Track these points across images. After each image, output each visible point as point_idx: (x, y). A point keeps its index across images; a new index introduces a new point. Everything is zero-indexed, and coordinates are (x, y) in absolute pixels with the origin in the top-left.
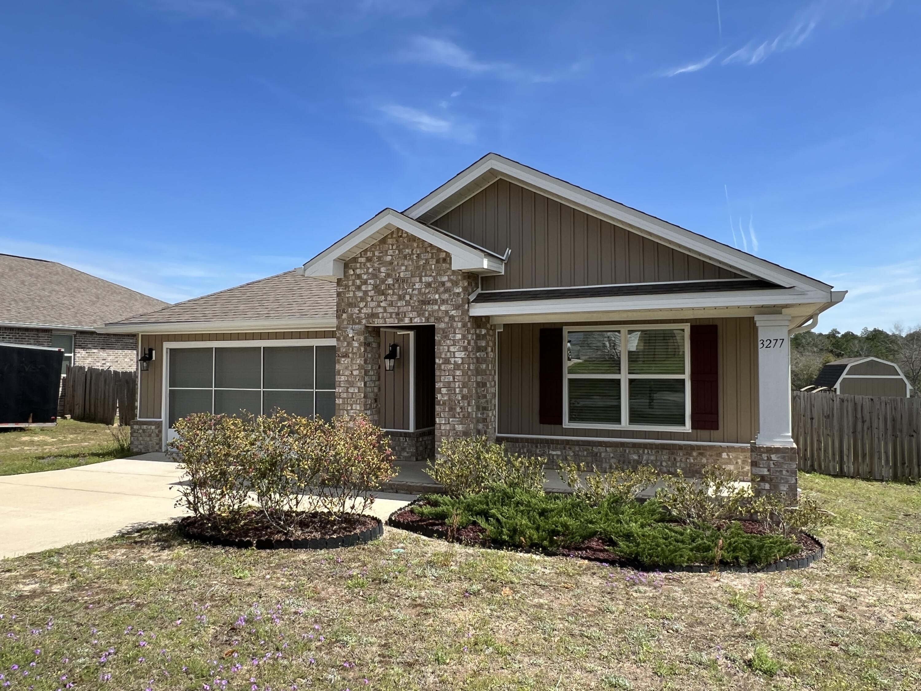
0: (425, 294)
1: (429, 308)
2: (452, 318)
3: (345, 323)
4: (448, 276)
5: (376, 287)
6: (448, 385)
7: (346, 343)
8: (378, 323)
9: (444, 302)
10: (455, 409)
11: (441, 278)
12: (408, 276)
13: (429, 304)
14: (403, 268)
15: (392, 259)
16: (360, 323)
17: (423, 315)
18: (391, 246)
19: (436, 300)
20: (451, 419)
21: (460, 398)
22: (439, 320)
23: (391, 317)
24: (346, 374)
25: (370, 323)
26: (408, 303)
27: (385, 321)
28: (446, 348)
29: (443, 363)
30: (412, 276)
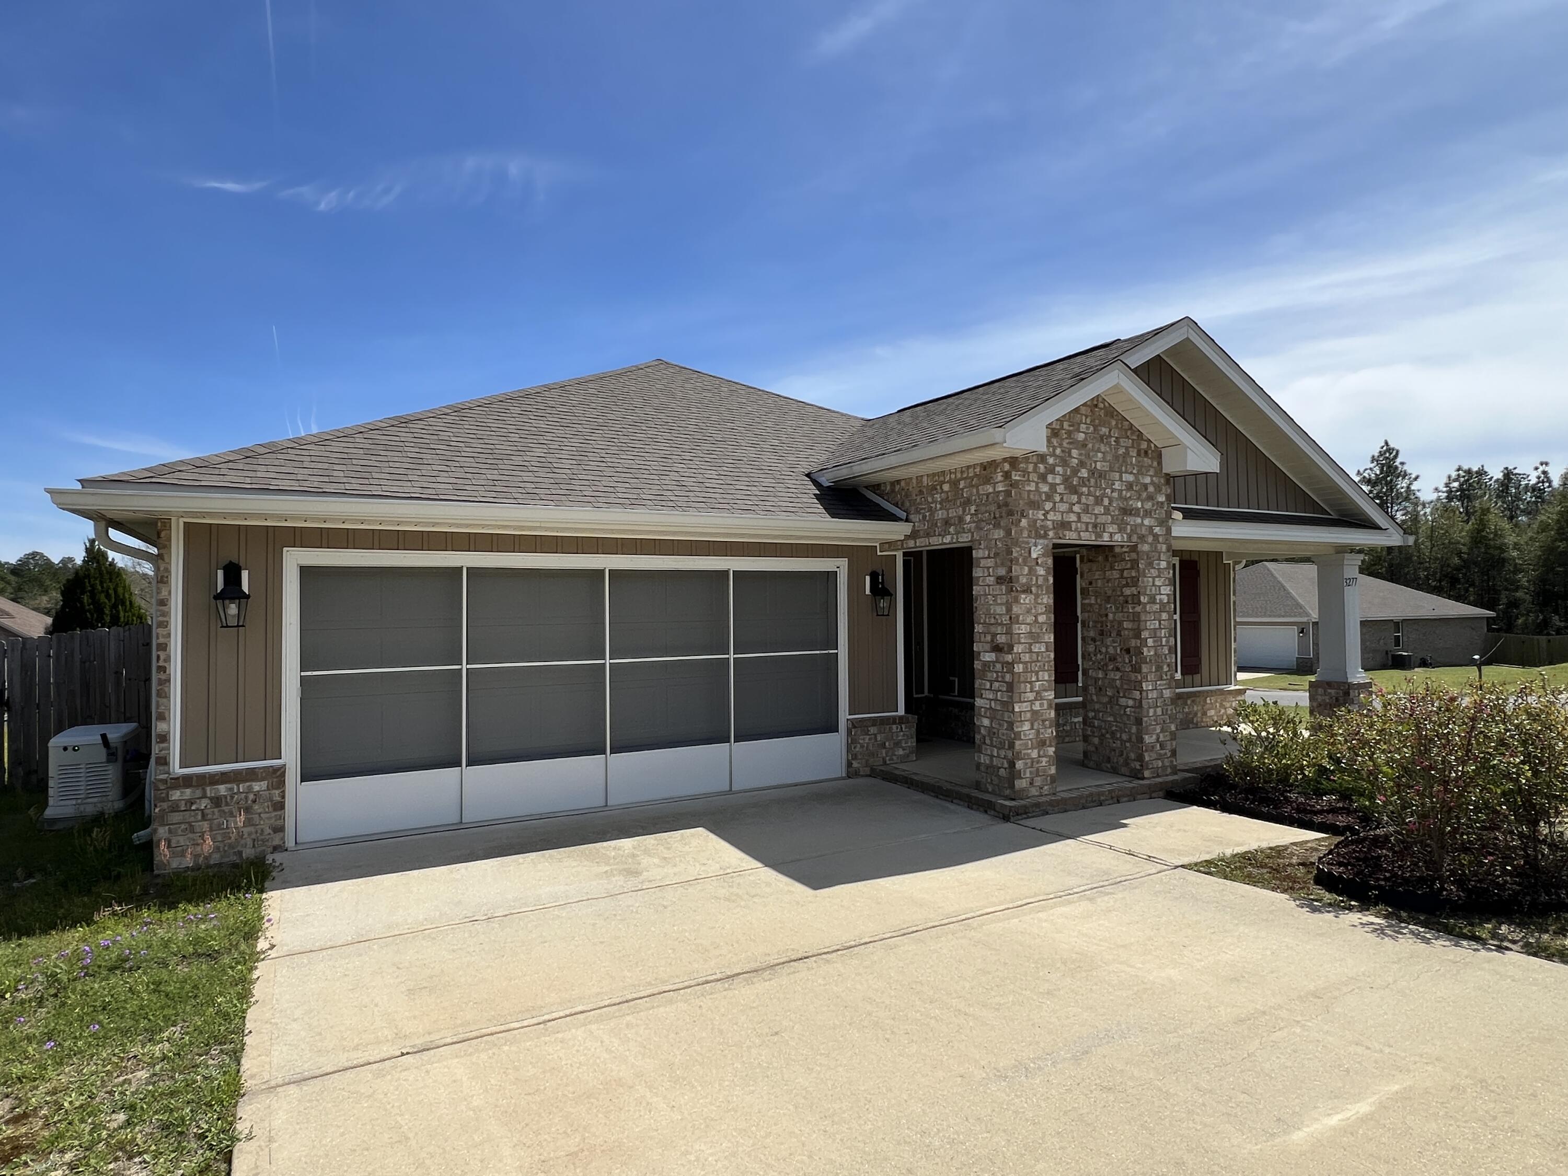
0: (1126, 499)
1: (1131, 520)
2: (1156, 536)
3: (1025, 534)
4: (1151, 476)
5: (1066, 480)
6: (1154, 635)
7: (1026, 568)
8: (1070, 537)
9: (1148, 513)
10: (1162, 668)
11: (1143, 478)
12: (1105, 469)
13: (1130, 514)
14: (1100, 455)
15: (1086, 439)
16: (1045, 536)
17: (1125, 529)
18: (1084, 418)
19: (1138, 509)
20: (1158, 683)
21: (1167, 652)
22: (1142, 538)
23: (1087, 530)
24: (1028, 621)
25: (1060, 538)
26: (1107, 511)
27: (1079, 535)
28: (1150, 579)
29: (1149, 603)
30: (1112, 470)
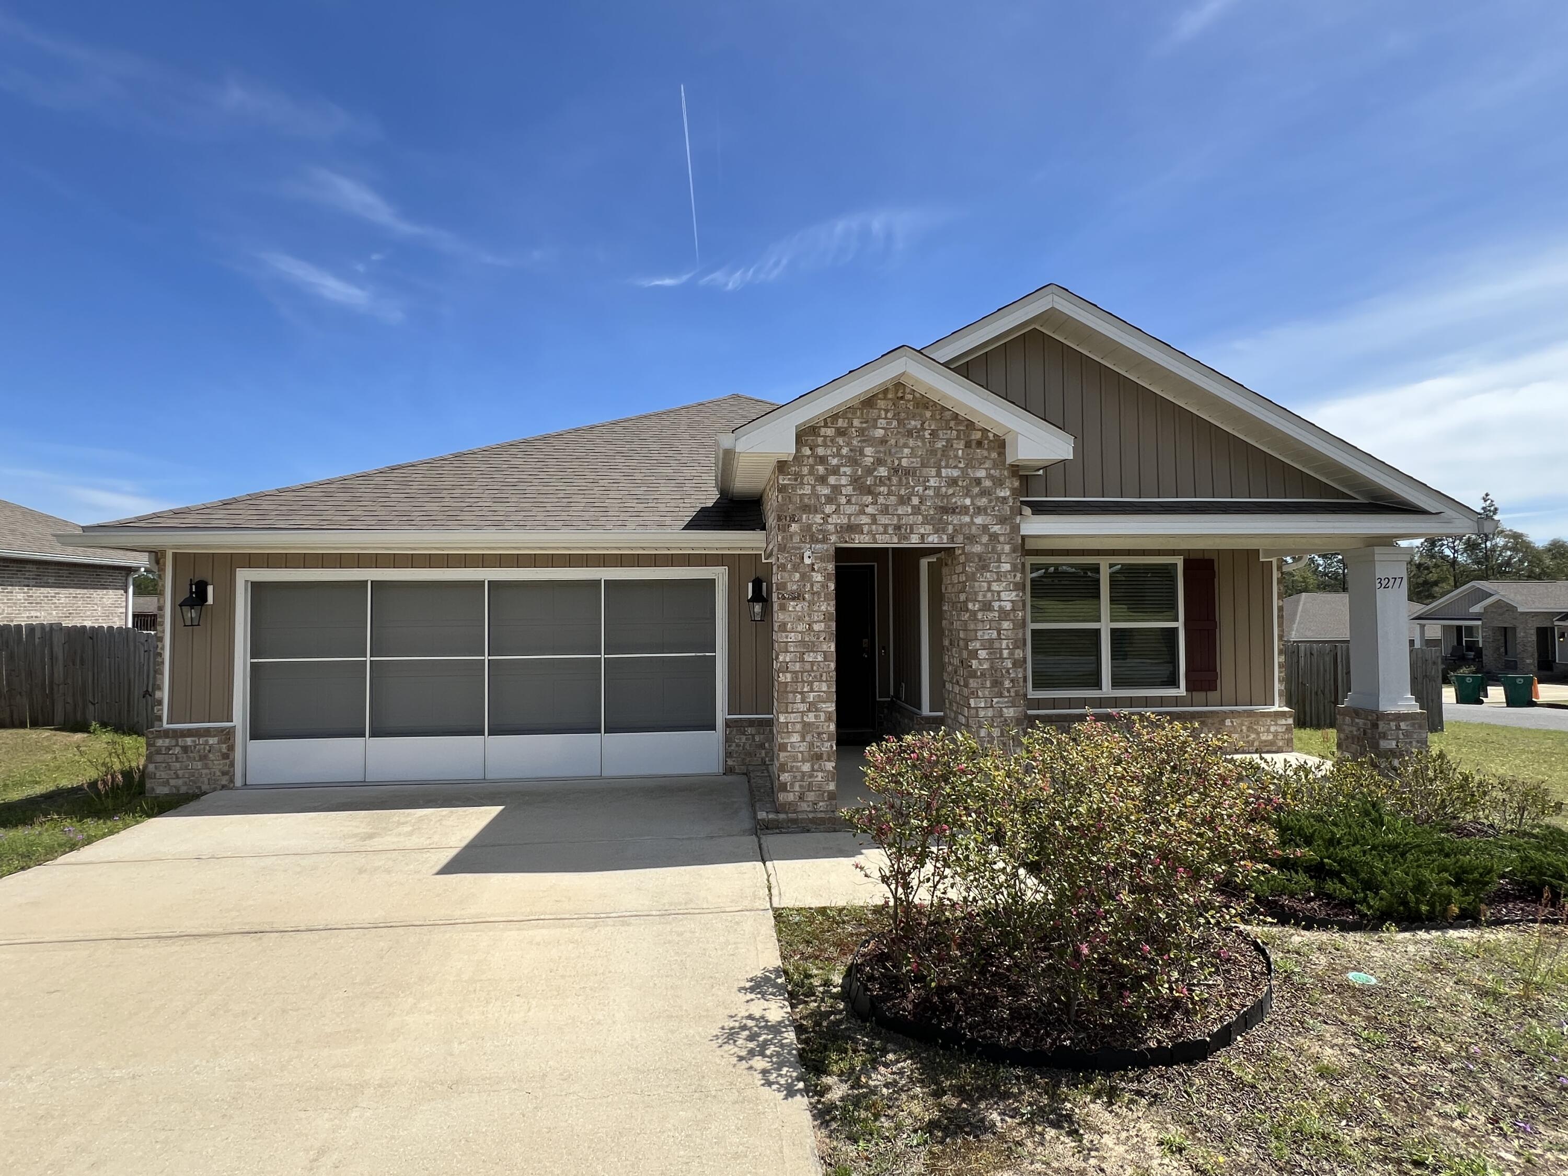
0: (946, 496)
1: (955, 519)
2: (994, 537)
3: (796, 539)
4: (986, 469)
5: (855, 481)
6: (989, 645)
7: (797, 575)
8: (861, 541)
9: (979, 511)
10: (1002, 684)
11: (973, 473)
12: (914, 465)
13: (954, 512)
14: (906, 451)
15: (886, 435)
16: (825, 540)
17: (944, 530)
18: (883, 413)
19: (966, 507)
20: (995, 700)
21: (1010, 666)
22: (971, 539)
23: (885, 532)
24: (799, 629)
25: (846, 542)
26: (916, 511)
27: (874, 538)
28: (985, 585)
29: (980, 610)
30: (923, 465)
